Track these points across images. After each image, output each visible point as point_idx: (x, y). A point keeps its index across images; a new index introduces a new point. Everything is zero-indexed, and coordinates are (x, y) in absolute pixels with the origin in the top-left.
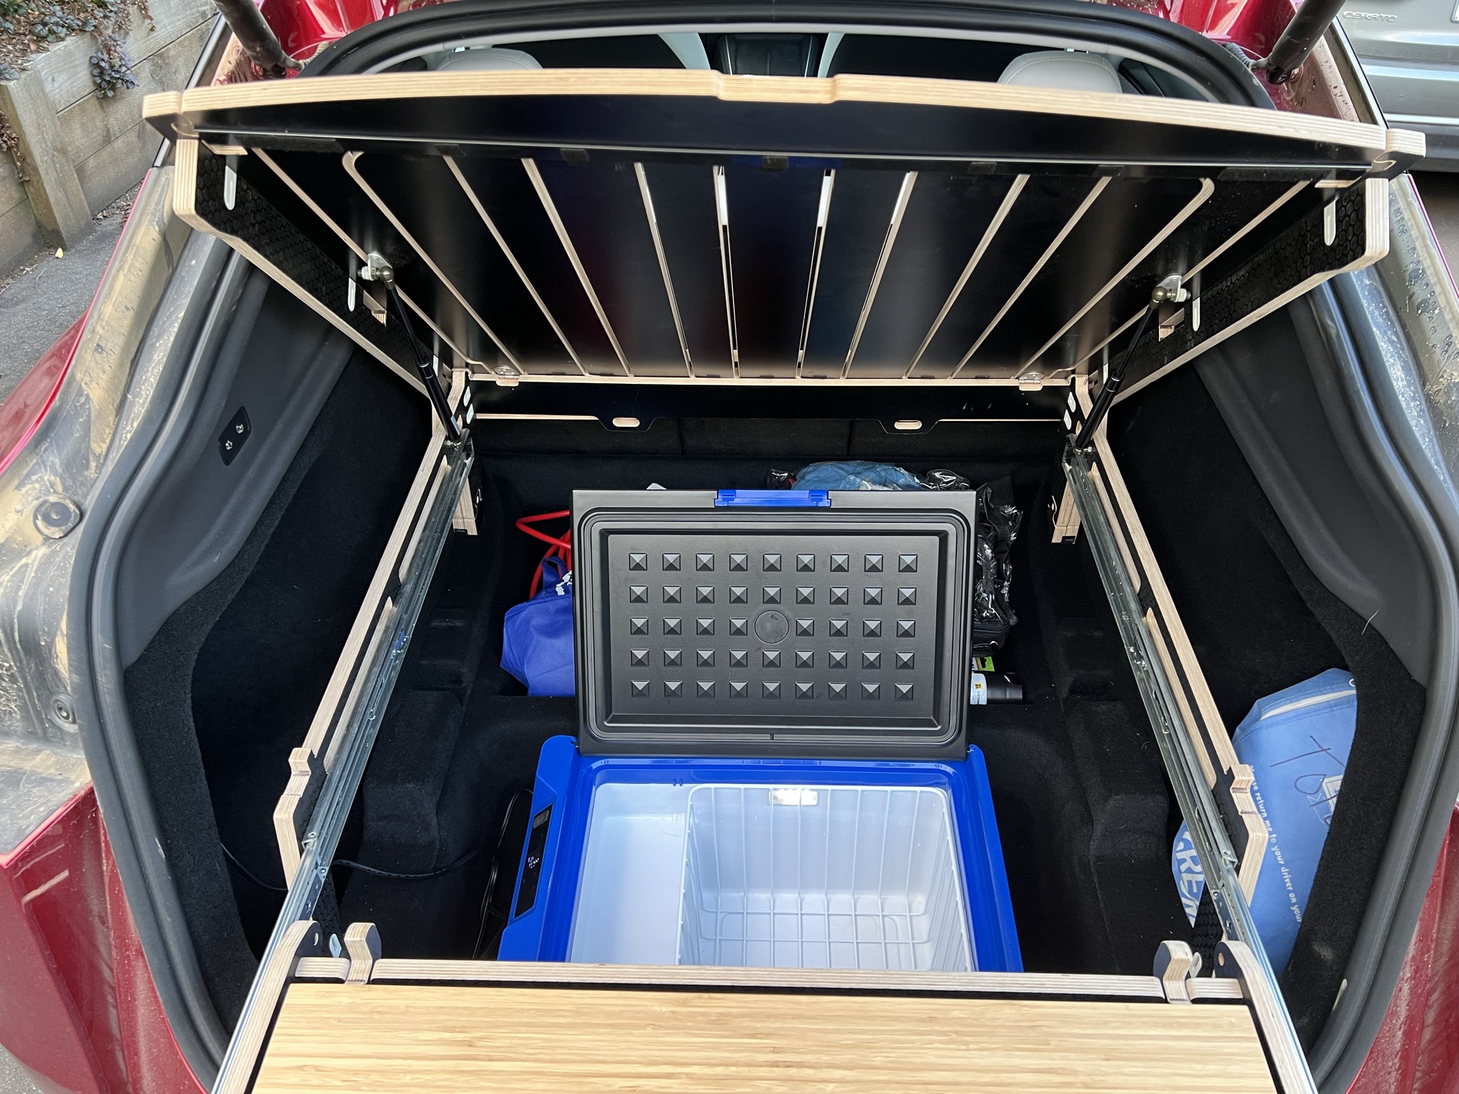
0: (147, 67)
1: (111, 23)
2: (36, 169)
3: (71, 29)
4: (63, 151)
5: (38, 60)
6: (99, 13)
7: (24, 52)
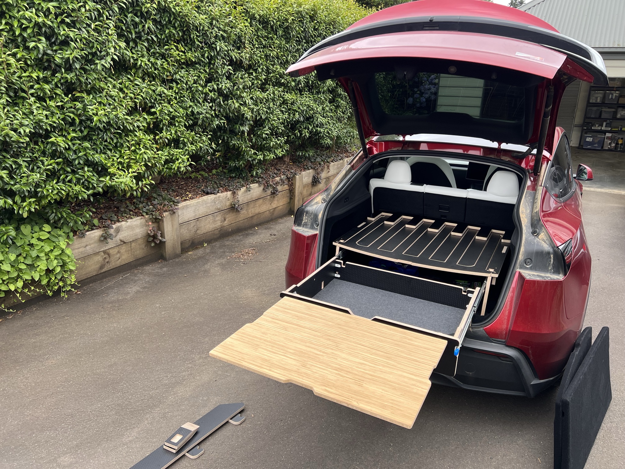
0: (324, 180)
1: (320, 168)
2: (295, 196)
3: (312, 168)
4: (301, 194)
5: (303, 173)
6: (319, 166)
7: (301, 171)
